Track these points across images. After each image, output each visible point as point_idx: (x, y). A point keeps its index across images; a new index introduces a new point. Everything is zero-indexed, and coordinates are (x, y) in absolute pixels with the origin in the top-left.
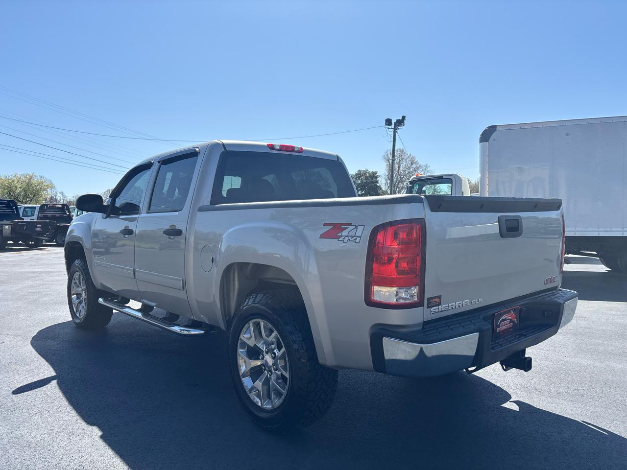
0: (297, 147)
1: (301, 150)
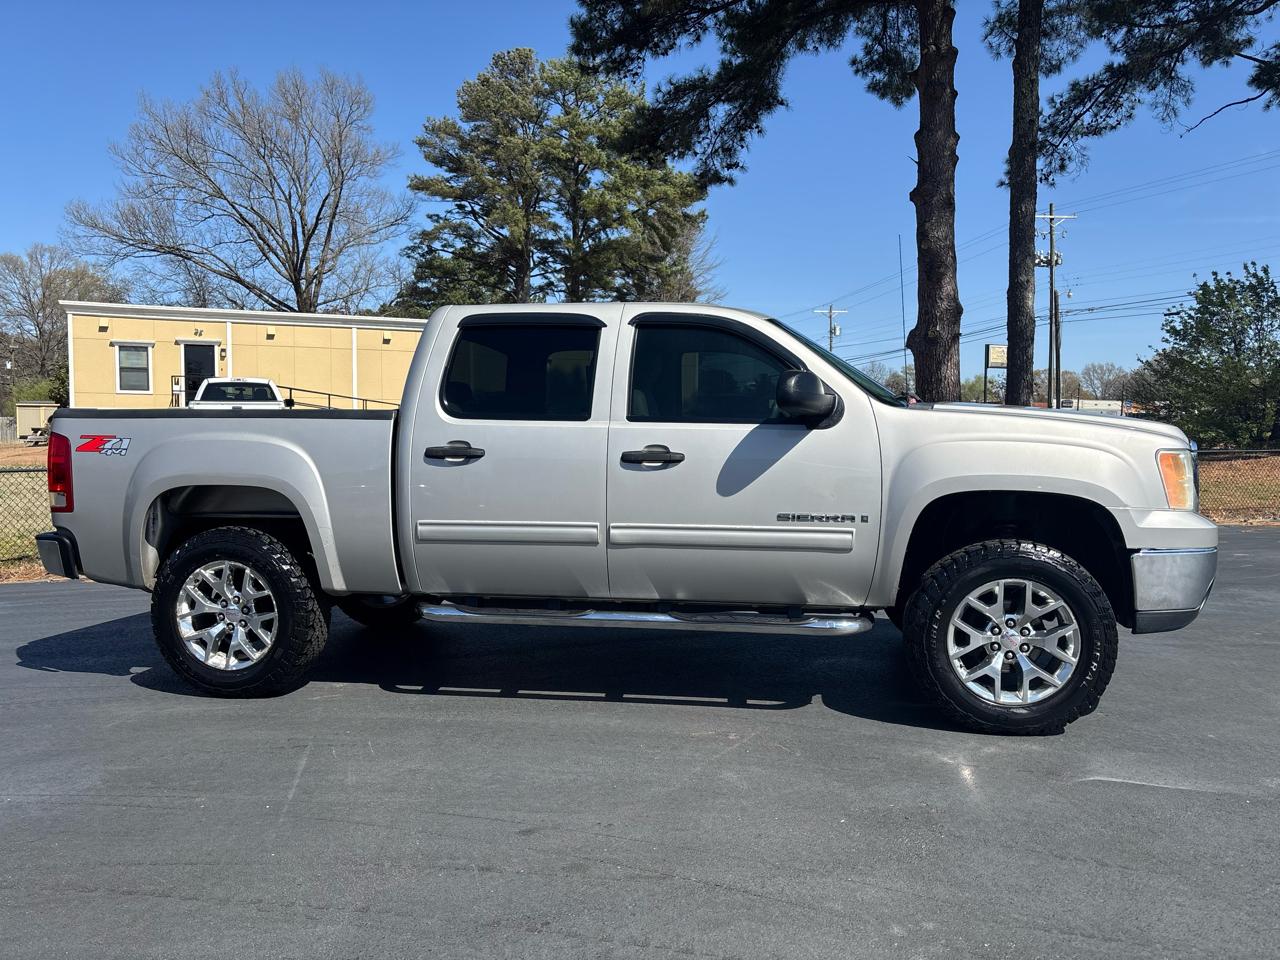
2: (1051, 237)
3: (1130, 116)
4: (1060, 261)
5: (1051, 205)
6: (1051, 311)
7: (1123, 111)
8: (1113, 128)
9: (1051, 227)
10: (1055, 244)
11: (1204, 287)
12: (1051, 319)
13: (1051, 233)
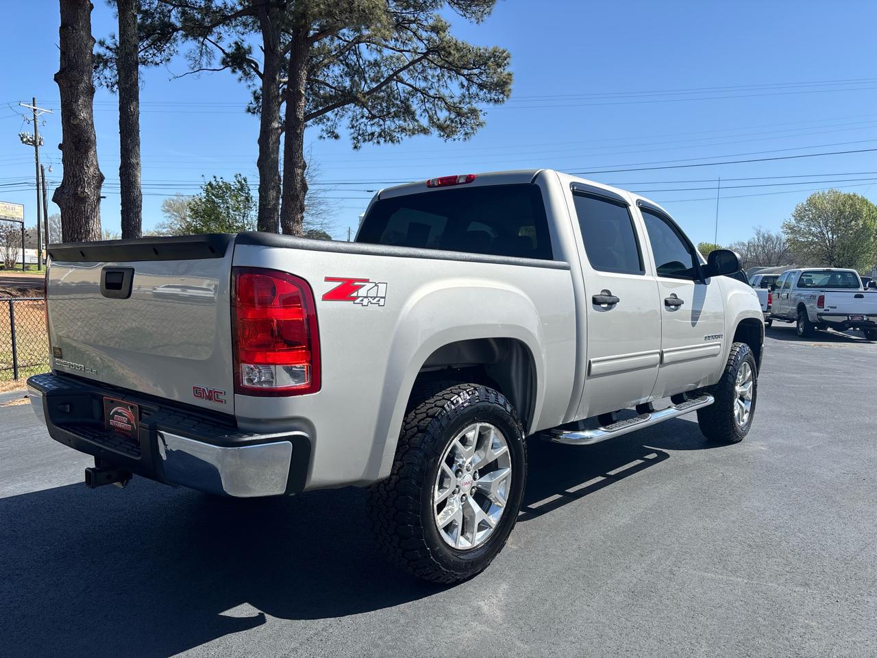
0: (460, 176)
1: (470, 179)
2: (35, 124)
3: (169, 60)
4: (42, 143)
5: (34, 99)
6: (38, 179)
7: (165, 54)
8: (157, 64)
9: (35, 116)
10: (38, 128)
11: (210, 184)
12: (38, 186)
13: (35, 120)
